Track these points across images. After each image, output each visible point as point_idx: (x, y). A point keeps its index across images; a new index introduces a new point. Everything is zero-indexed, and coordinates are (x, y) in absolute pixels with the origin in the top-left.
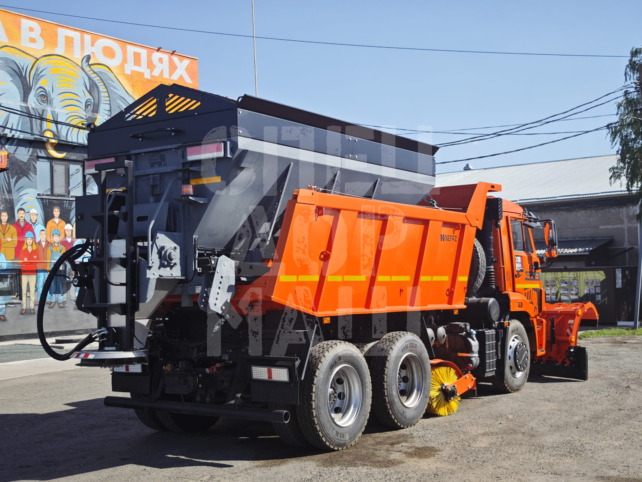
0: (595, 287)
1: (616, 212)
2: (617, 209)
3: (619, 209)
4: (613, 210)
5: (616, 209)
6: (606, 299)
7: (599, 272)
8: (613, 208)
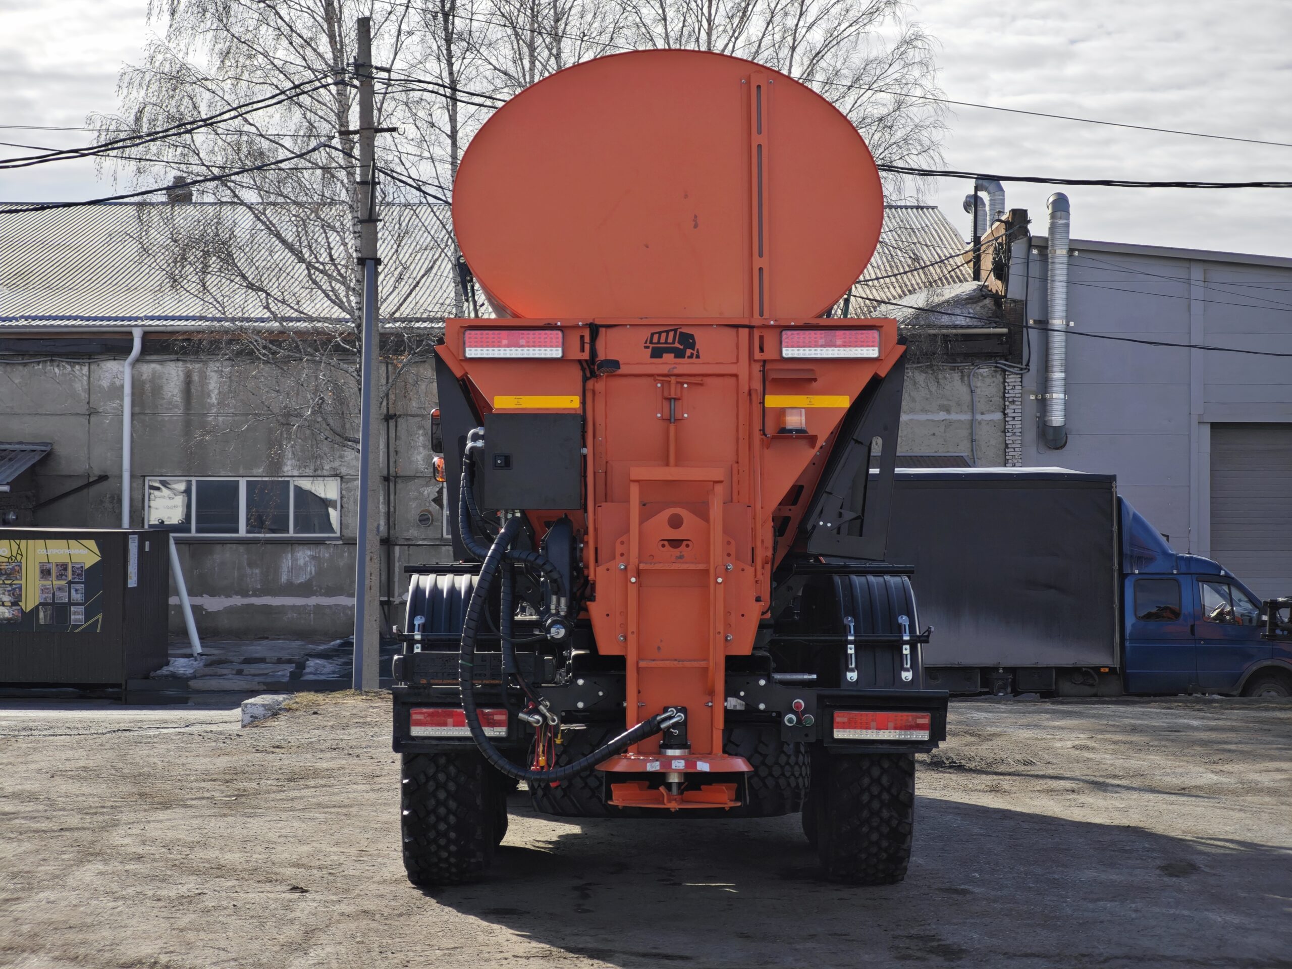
0: (70, 583)
1: (64, 374)
2: (69, 367)
3: (73, 367)
4: (56, 370)
5: (65, 368)
6: (100, 616)
7: (82, 541)
8: (55, 364)
